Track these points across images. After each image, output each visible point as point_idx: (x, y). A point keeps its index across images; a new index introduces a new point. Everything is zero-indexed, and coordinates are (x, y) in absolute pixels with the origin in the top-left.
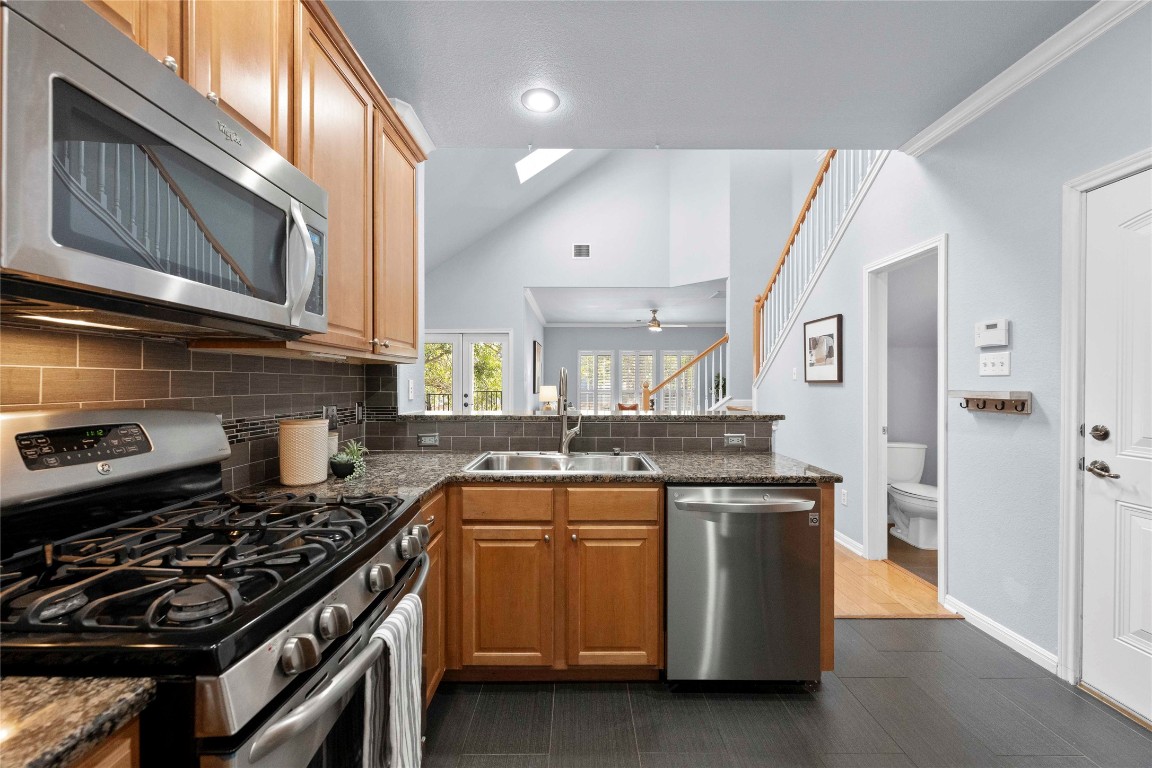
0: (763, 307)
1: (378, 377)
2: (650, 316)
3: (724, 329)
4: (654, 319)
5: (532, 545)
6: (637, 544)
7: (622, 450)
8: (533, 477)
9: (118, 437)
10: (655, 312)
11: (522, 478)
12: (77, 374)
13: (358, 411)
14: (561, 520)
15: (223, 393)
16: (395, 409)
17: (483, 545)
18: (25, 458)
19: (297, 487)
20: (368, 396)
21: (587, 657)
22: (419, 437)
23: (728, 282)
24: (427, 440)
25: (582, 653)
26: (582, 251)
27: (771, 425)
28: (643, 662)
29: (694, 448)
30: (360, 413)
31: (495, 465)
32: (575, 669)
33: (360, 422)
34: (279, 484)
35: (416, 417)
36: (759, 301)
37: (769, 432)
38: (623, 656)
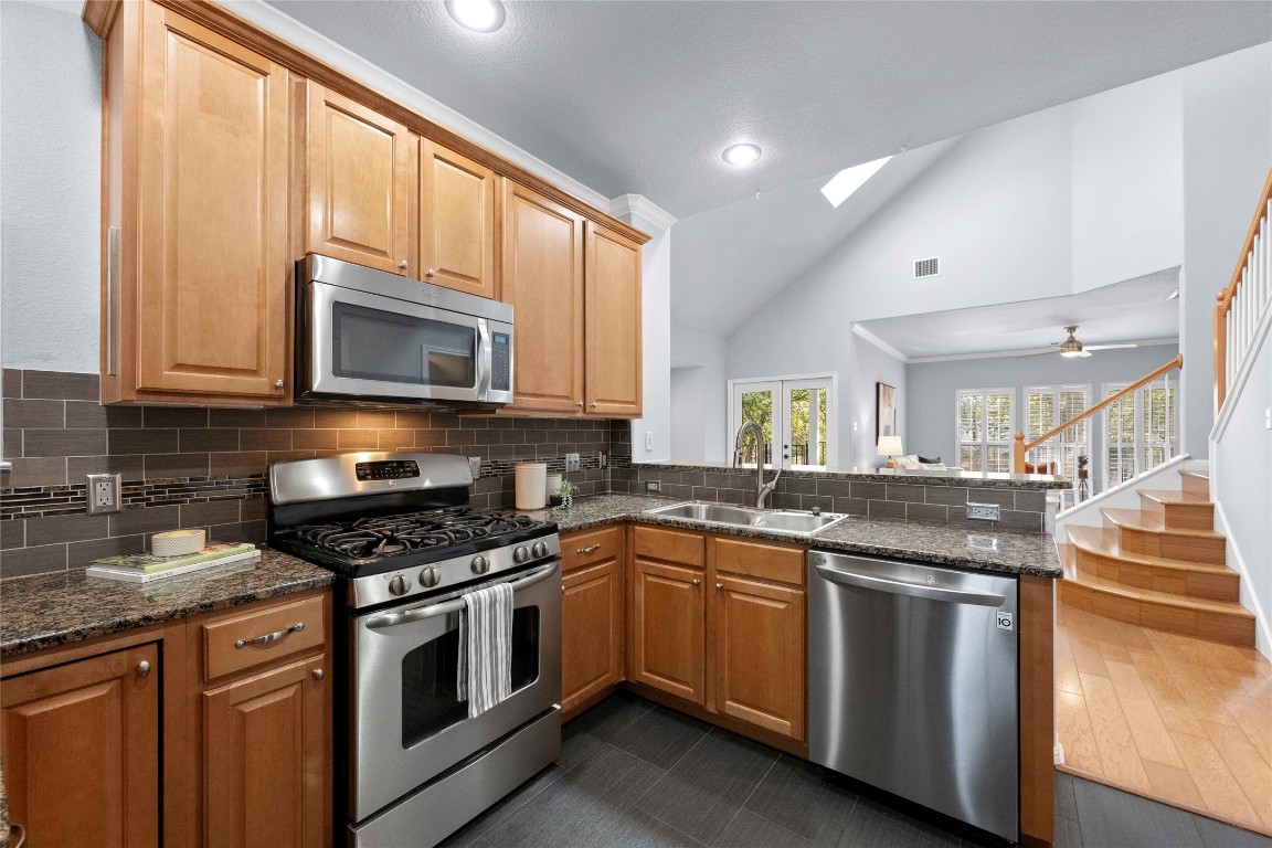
0: (1229, 307)
1: (618, 430)
2: (1066, 336)
3: (1176, 346)
4: (1072, 340)
5: (686, 586)
6: (782, 606)
7: (821, 511)
8: (686, 523)
9: (403, 467)
10: (1072, 329)
11: (678, 523)
12: (395, 433)
13: (602, 459)
14: (711, 567)
15: (482, 443)
16: (630, 458)
17: (649, 579)
18: (358, 475)
19: (531, 511)
20: (613, 445)
21: (733, 707)
22: (647, 483)
23: (1182, 275)
24: (652, 486)
25: (728, 702)
26: (928, 268)
27: (1044, 495)
28: (788, 732)
29: (920, 517)
30: (605, 460)
31: (695, 513)
32: (723, 715)
33: (605, 468)
34: (514, 508)
35: (644, 465)
36: (1221, 299)
37: (1042, 505)
38: (767, 719)
